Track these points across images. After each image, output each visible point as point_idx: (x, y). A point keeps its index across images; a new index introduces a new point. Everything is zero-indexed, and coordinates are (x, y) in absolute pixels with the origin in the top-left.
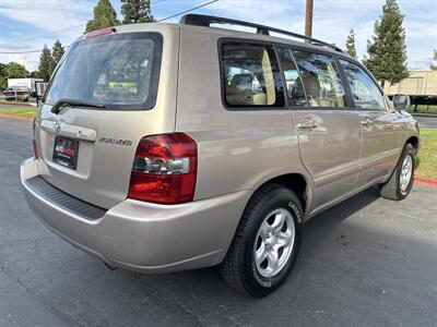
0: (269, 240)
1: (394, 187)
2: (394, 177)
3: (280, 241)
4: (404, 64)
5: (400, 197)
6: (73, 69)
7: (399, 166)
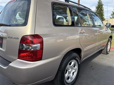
0: (70, 70)
1: (106, 51)
2: (106, 48)
3: (73, 70)
4: (104, 17)
5: (107, 53)
6: (5, 14)
7: (107, 44)
